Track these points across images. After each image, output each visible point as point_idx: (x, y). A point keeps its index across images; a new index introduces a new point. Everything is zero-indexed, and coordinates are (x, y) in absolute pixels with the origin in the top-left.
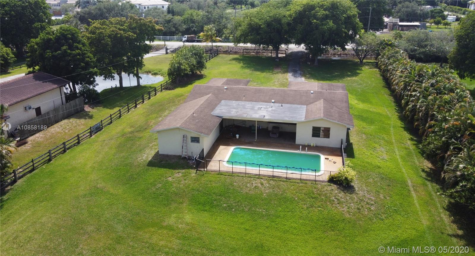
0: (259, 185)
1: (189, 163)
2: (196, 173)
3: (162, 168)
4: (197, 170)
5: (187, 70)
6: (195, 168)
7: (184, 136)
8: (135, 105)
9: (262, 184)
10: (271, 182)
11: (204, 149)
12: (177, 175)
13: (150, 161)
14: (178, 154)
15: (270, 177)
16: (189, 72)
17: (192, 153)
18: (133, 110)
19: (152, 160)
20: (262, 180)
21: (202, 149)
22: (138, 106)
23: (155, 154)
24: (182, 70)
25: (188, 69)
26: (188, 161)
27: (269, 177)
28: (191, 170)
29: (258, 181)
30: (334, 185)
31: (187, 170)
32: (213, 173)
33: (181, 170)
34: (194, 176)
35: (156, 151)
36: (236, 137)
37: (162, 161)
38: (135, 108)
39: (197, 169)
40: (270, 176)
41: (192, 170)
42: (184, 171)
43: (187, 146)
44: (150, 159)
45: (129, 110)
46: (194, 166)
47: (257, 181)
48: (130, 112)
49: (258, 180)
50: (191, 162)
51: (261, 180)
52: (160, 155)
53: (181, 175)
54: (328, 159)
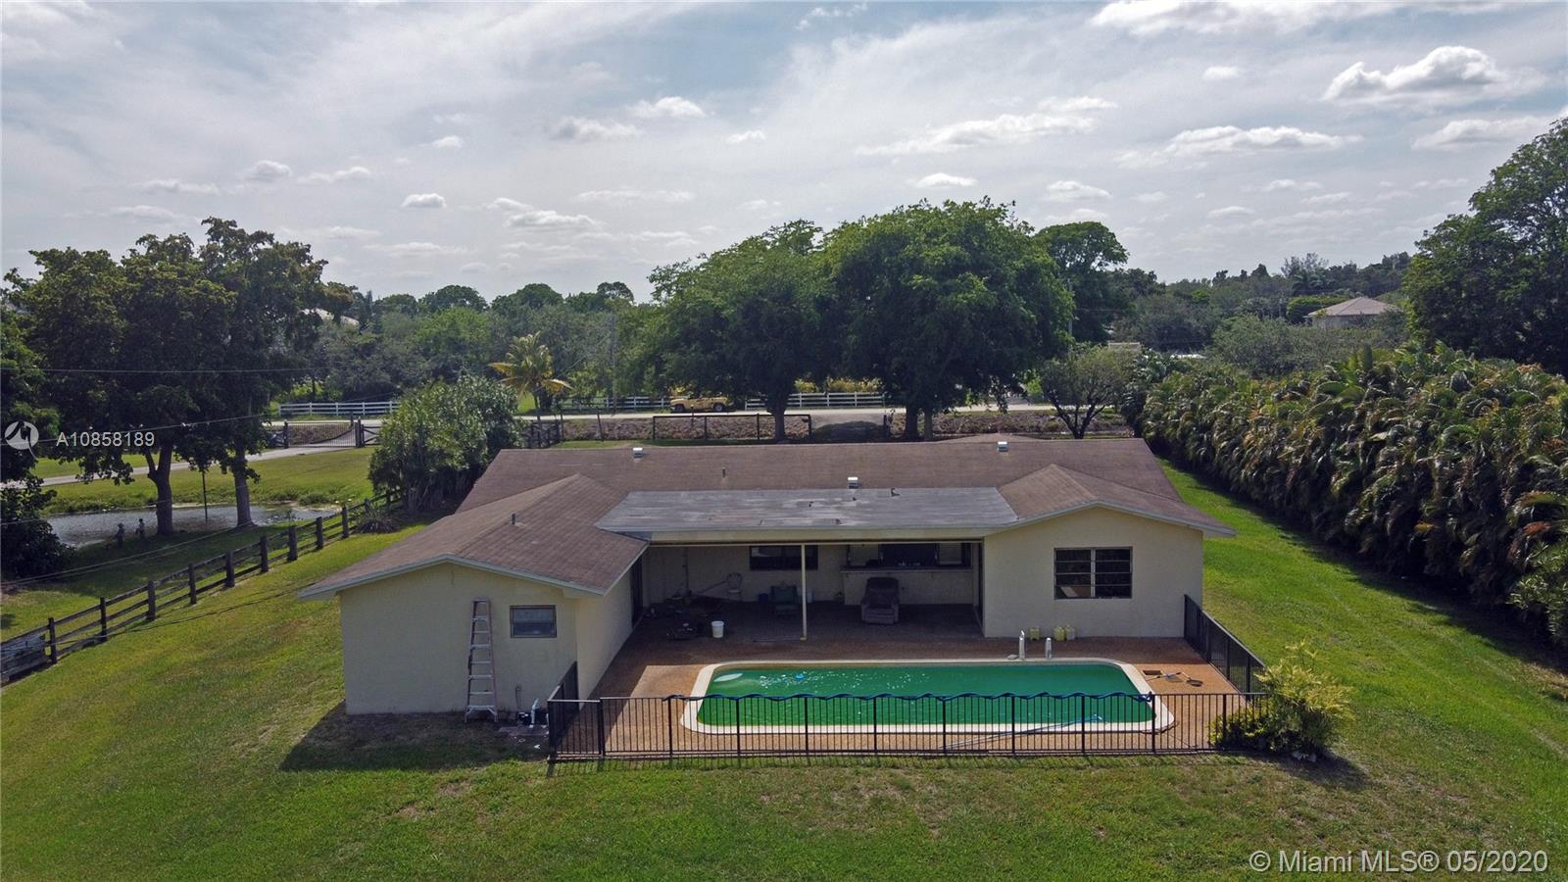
0: (892, 792)
1: (506, 735)
2: (550, 774)
3: (364, 767)
4: (552, 763)
5: (451, 457)
6: (539, 756)
7: (476, 603)
8: (223, 575)
9: (908, 787)
10: (947, 775)
11: (579, 664)
12: (449, 791)
13: (296, 748)
14: (448, 707)
15: (931, 757)
16: (462, 463)
17: (518, 689)
18: (215, 595)
19: (311, 741)
20: (899, 771)
21: (572, 662)
22: (238, 583)
23: (323, 719)
24: (433, 455)
25: (458, 453)
26: (502, 730)
27: (925, 758)
28: (520, 763)
29: (881, 776)
30: (1254, 762)
31: (500, 767)
32: (640, 766)
33: (467, 771)
34: (541, 788)
35: (331, 705)
36: (710, 632)
37: (361, 742)
38: (224, 589)
39: (554, 755)
40: (930, 751)
41: (529, 765)
42: (483, 771)
43: (490, 653)
44: (295, 741)
45: (198, 596)
46: (537, 747)
47: (874, 779)
48: (199, 603)
49: (879, 772)
50: (515, 733)
51: (893, 771)
52: (352, 718)
53: (469, 789)
54: (1157, 673)
